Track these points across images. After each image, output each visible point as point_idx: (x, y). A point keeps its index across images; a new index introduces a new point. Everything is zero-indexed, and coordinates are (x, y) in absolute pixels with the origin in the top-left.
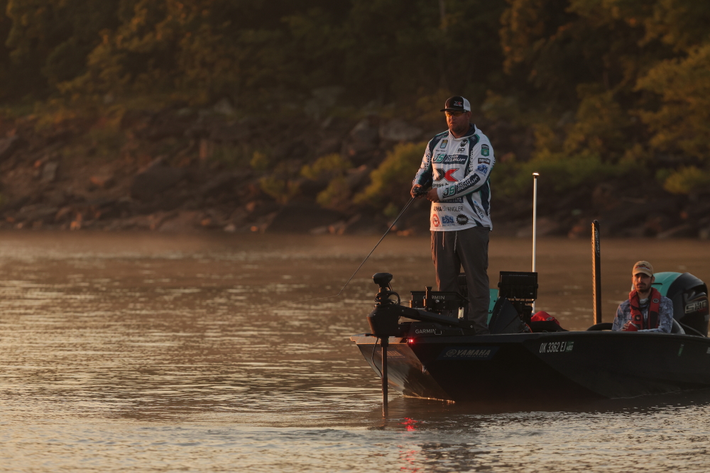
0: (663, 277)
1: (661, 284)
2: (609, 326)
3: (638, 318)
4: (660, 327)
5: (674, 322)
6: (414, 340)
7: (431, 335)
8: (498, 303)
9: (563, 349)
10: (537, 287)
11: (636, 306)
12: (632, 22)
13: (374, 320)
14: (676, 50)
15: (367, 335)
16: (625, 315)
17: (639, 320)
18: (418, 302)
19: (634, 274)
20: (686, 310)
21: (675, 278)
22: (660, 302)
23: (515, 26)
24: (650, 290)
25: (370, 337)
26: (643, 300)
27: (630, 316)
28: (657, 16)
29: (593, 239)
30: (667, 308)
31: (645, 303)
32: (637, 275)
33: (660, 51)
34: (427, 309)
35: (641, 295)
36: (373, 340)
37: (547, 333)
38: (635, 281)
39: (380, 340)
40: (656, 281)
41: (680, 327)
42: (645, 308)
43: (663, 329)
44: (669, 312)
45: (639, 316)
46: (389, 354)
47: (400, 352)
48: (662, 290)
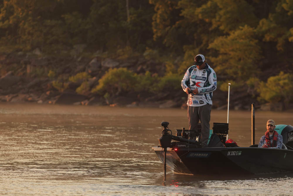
0: (280, 127)
1: (279, 129)
2: (257, 146)
3: (268, 143)
4: (277, 147)
5: (283, 144)
6: (177, 149)
7: (184, 147)
8: (212, 135)
9: (237, 154)
10: (228, 129)
11: (268, 138)
12: (207, 20)
13: (161, 141)
14: (225, 32)
15: (158, 147)
16: (263, 141)
17: (269, 143)
18: (179, 134)
19: (267, 124)
20: (289, 140)
21: (285, 127)
22: (278, 136)
23: (158, 21)
24: (274, 131)
25: (160, 148)
26: (271, 135)
27: (265, 142)
28: (217, 18)
29: (252, 110)
30: (280, 139)
31: (272, 137)
32: (269, 125)
33: (218, 33)
34: (183, 137)
35: (270, 133)
36: (161, 149)
37: (231, 148)
38: (268, 127)
39: (163, 149)
40: (276, 128)
41: (285, 146)
42: (272, 139)
43: (278, 147)
44: (281, 141)
45: (269, 142)
46: (167, 154)
47: (171, 154)
48: (279, 132)
